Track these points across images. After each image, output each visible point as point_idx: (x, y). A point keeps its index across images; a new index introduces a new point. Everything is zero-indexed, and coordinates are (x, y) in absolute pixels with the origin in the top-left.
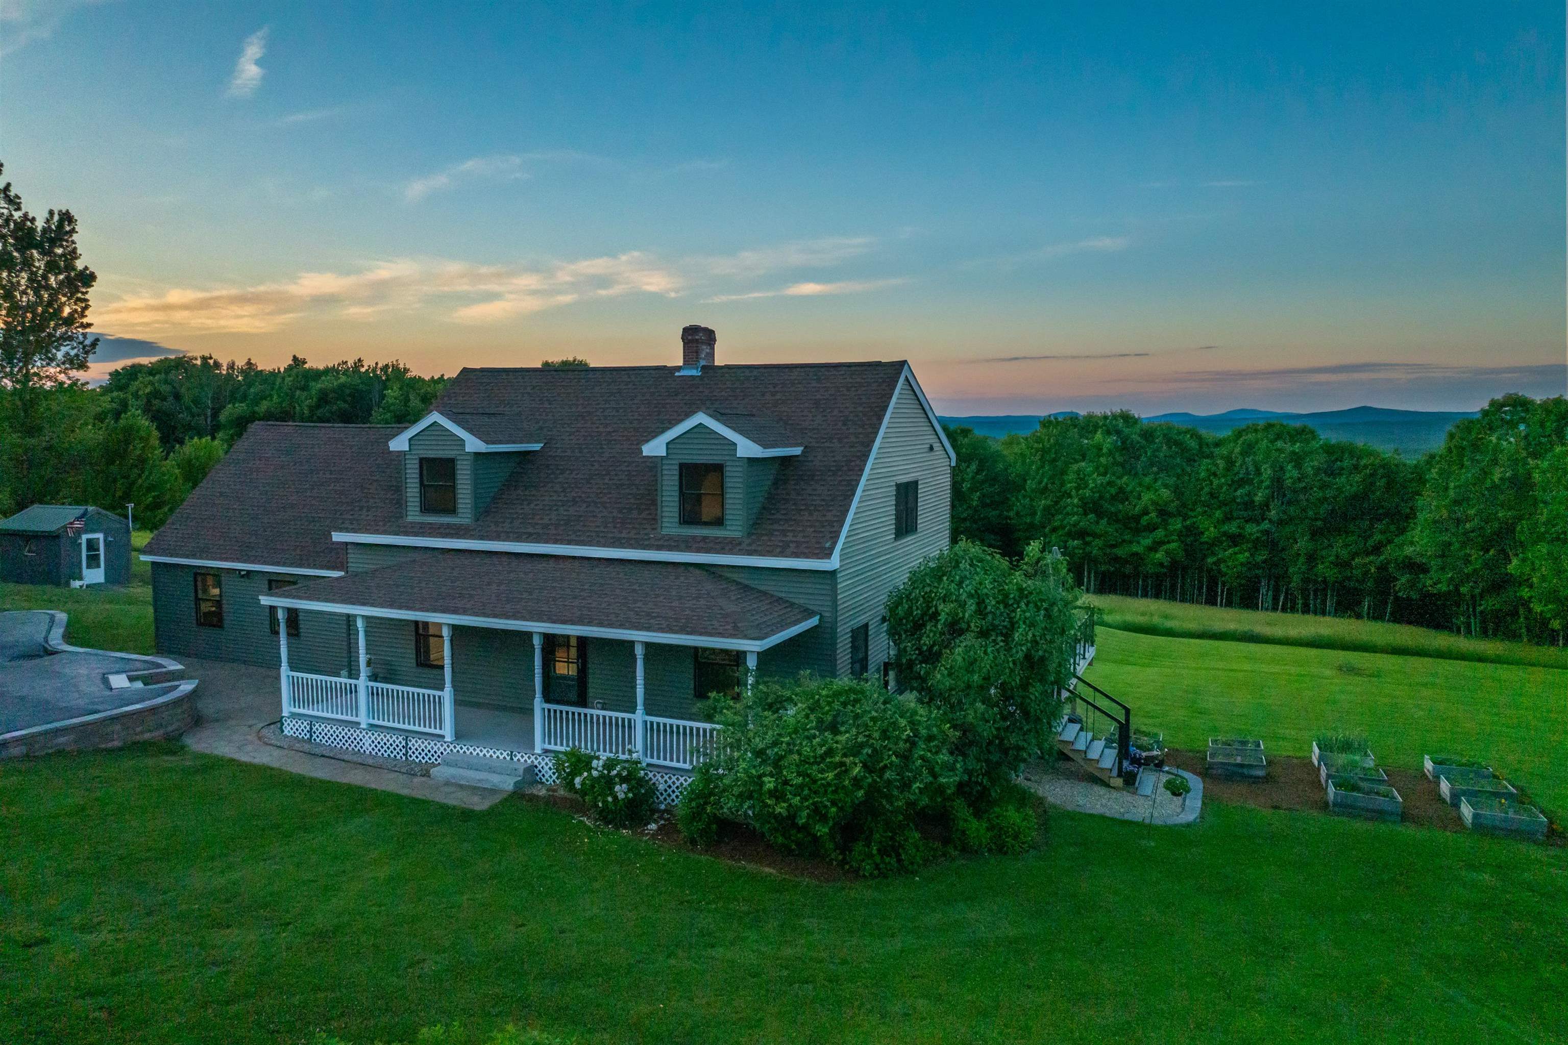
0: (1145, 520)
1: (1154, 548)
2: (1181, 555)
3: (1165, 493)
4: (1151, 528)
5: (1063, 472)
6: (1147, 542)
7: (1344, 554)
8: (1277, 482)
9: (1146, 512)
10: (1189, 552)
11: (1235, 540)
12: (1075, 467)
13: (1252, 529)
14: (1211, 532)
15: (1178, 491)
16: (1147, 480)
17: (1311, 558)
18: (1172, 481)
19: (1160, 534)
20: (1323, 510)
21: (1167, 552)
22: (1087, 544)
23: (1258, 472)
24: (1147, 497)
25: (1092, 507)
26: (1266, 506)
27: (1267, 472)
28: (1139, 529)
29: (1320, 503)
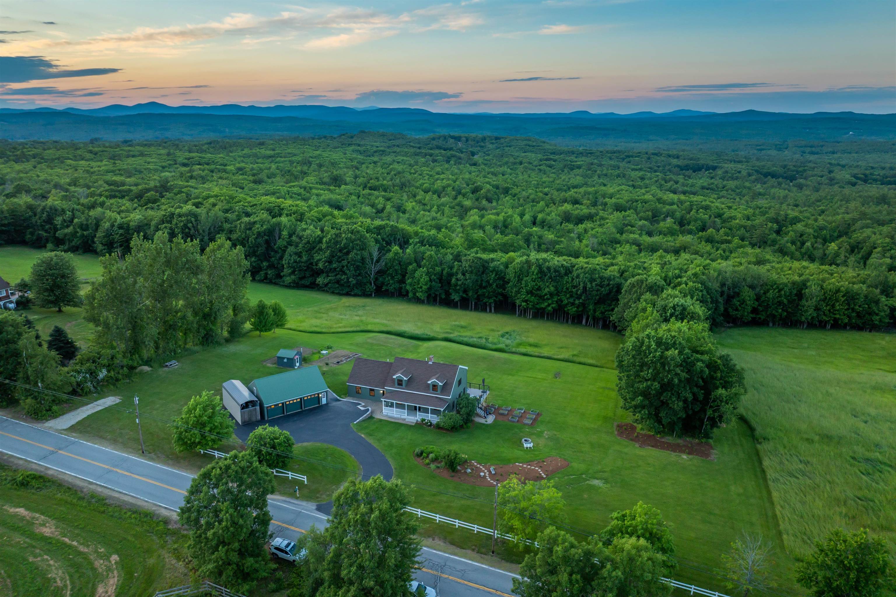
0: (545, 297)
1: (549, 305)
2: (557, 307)
3: (552, 289)
4: (548, 299)
5: (522, 280)
6: (546, 304)
7: (603, 310)
8: (585, 288)
10: (559, 306)
11: (573, 304)
12: (525, 279)
13: (577, 302)
14: (565, 302)
15: (556, 287)
16: (547, 284)
17: (595, 311)
18: (555, 284)
19: (550, 302)
20: (597, 297)
21: (552, 308)
22: (528, 304)
23: (579, 285)
24: (547, 290)
25: (530, 292)
26: (581, 295)
27: (582, 285)
28: (544, 300)
29: (597, 295)
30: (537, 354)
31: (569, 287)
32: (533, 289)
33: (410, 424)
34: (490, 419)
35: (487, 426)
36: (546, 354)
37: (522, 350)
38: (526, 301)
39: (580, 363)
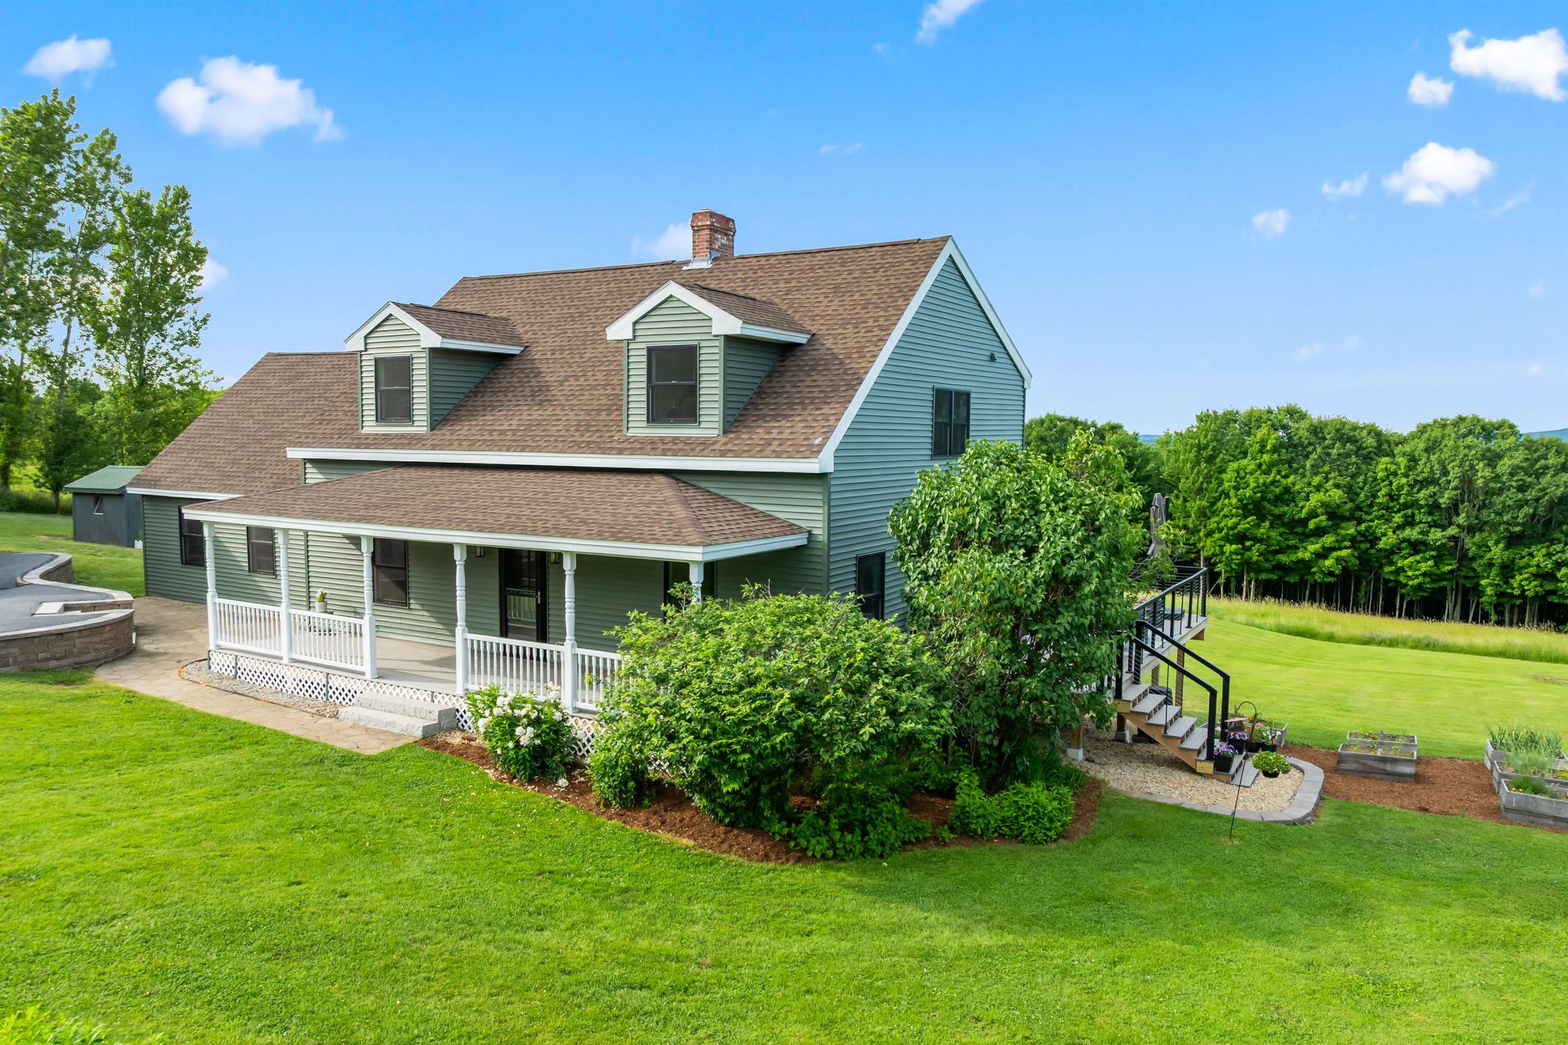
1: (1322, 555)
2: (1355, 562)
3: (1337, 494)
5: (1222, 471)
6: (1314, 547)
7: (1548, 565)
8: (1467, 482)
9: (1313, 514)
10: (1363, 558)
11: (1416, 547)
12: (1234, 465)
13: (1436, 535)
14: (1388, 541)
15: (1350, 492)
16: (1316, 480)
18: (1343, 480)
19: (1329, 540)
20: (1522, 513)
23: (1445, 473)
24: (1316, 499)
25: (1256, 509)
26: (1454, 508)
27: (1454, 472)
31: (1401, 487)
32: (1263, 498)
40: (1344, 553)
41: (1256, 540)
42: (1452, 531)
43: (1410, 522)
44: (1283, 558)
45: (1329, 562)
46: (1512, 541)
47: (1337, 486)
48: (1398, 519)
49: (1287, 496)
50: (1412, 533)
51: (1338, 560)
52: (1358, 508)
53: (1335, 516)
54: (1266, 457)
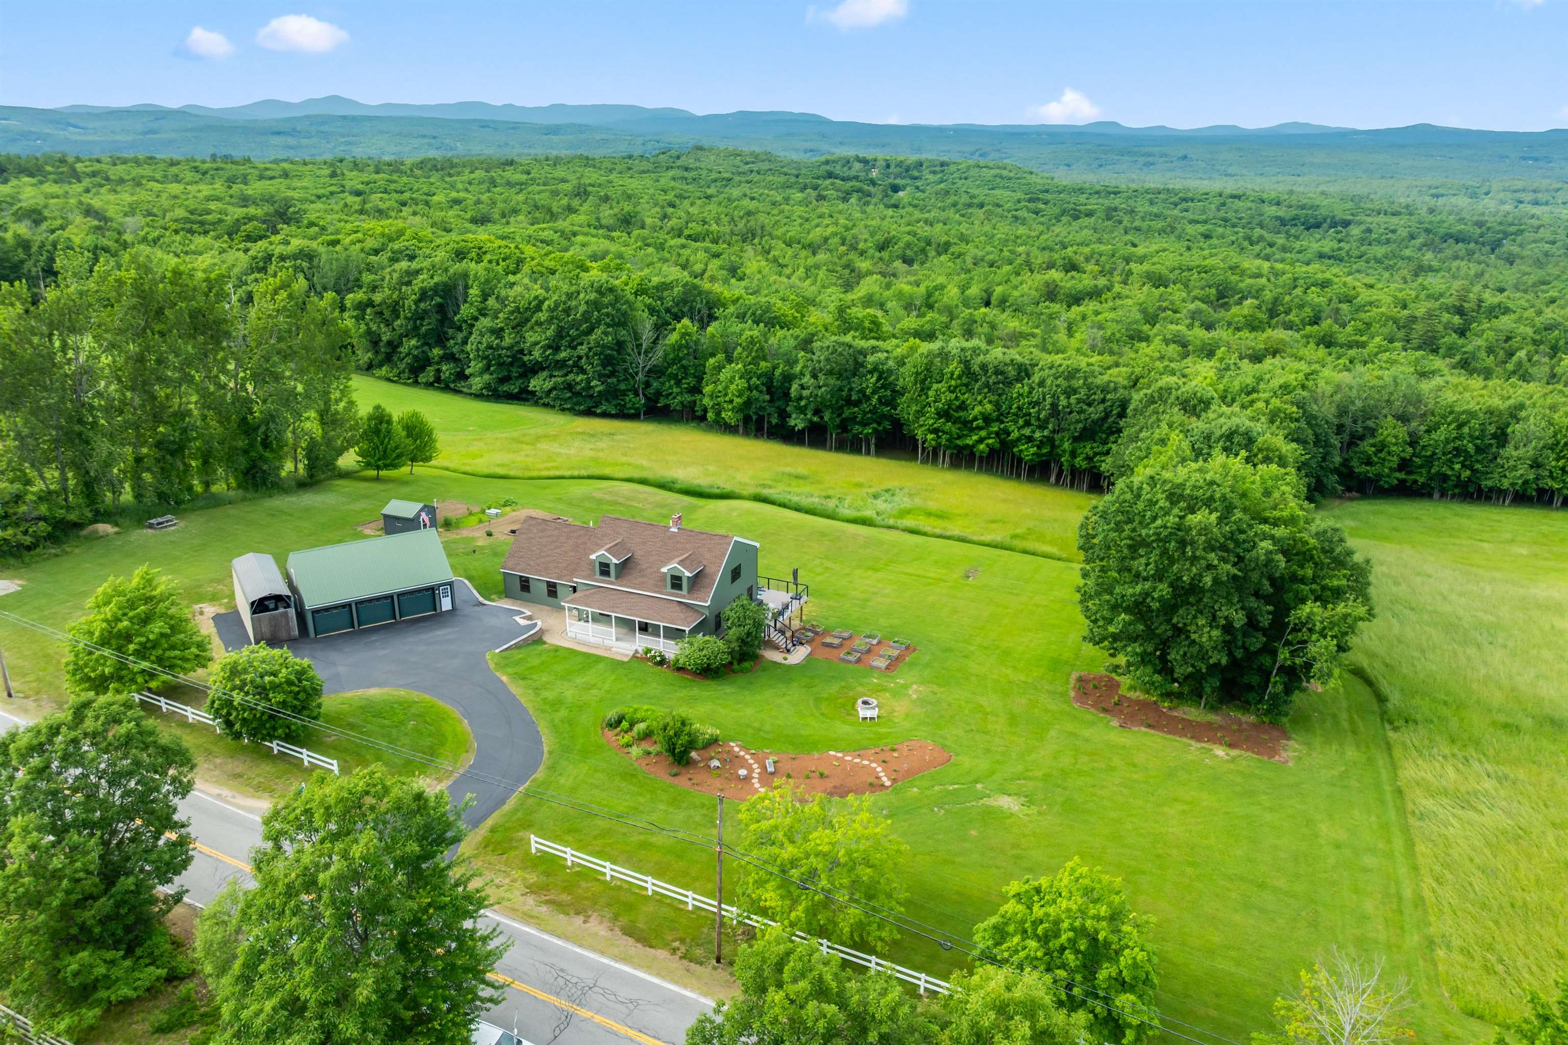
0: (975, 424)
1: (981, 441)
2: (997, 446)
3: (989, 407)
4: (980, 428)
5: (929, 388)
6: (975, 438)
7: (1091, 453)
8: (1054, 406)
9: (975, 419)
10: (1003, 443)
11: (1030, 439)
12: (935, 386)
13: (1038, 435)
14: (1015, 435)
15: (997, 405)
17: (1073, 454)
18: (994, 398)
19: (983, 433)
20: (1080, 426)
22: (939, 437)
23: (1044, 400)
24: (978, 409)
25: (945, 414)
26: (1046, 421)
27: (1049, 400)
28: (972, 430)
29: (1078, 421)
30: (938, 531)
31: (1024, 404)
32: (949, 408)
33: (619, 658)
34: (800, 654)
35: (790, 668)
36: (956, 532)
37: (909, 522)
38: (935, 431)
39: (1025, 552)
40: (990, 441)
41: (944, 433)
42: (1046, 433)
43: (1027, 424)
44: (959, 442)
45: (982, 447)
46: (1076, 439)
47: (990, 402)
48: (1021, 422)
49: (963, 407)
50: (1027, 431)
51: (988, 445)
52: (1002, 414)
53: (987, 420)
54: (953, 383)
